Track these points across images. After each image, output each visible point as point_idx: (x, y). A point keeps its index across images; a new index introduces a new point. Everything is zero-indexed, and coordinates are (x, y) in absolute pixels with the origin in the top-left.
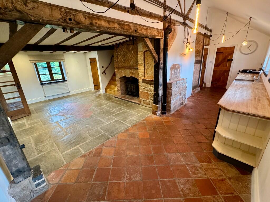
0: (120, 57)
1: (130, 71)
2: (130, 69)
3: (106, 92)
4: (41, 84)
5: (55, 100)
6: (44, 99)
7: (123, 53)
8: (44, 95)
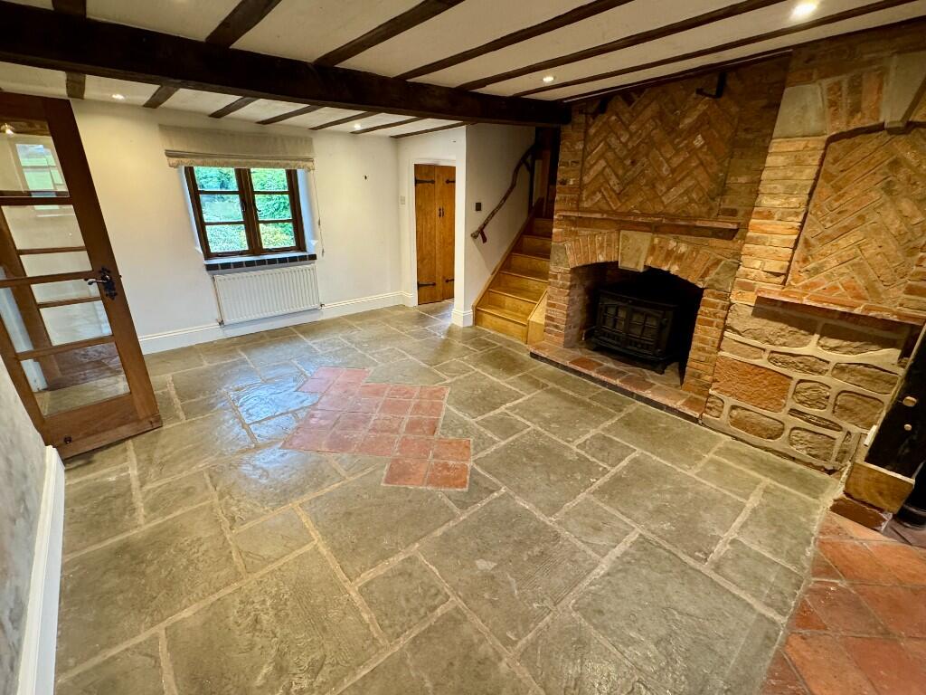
0: (602, 163)
1: (656, 241)
2: (655, 229)
3: (477, 318)
4: (210, 268)
5: (262, 345)
6: (218, 334)
7: (625, 145)
8: (217, 315)
